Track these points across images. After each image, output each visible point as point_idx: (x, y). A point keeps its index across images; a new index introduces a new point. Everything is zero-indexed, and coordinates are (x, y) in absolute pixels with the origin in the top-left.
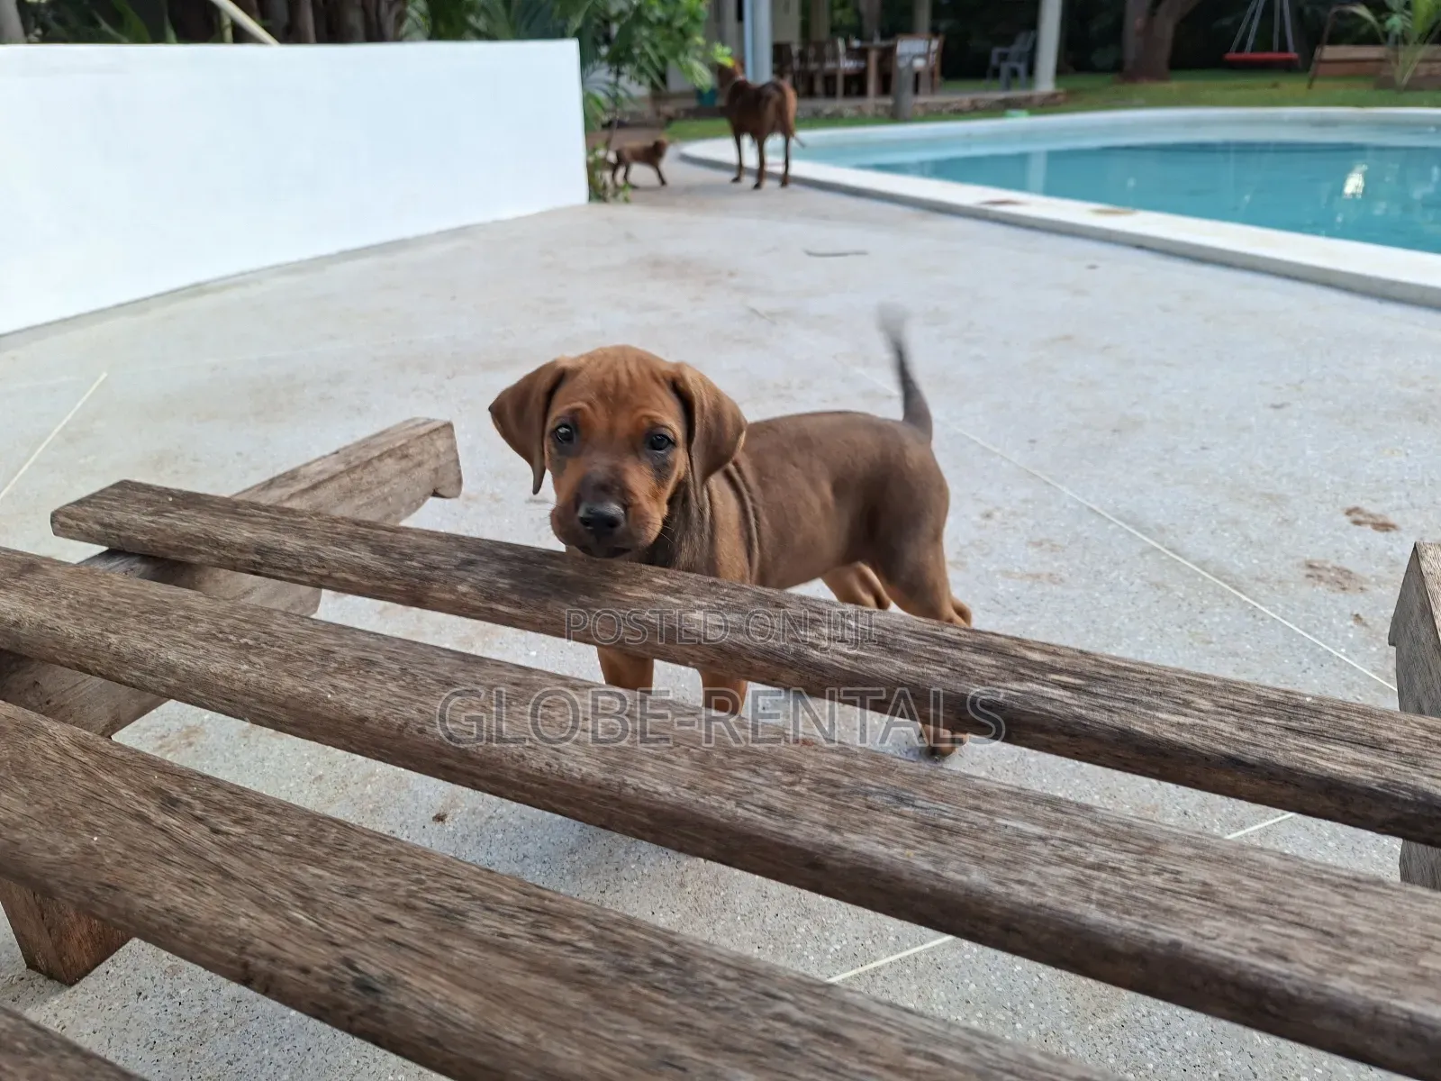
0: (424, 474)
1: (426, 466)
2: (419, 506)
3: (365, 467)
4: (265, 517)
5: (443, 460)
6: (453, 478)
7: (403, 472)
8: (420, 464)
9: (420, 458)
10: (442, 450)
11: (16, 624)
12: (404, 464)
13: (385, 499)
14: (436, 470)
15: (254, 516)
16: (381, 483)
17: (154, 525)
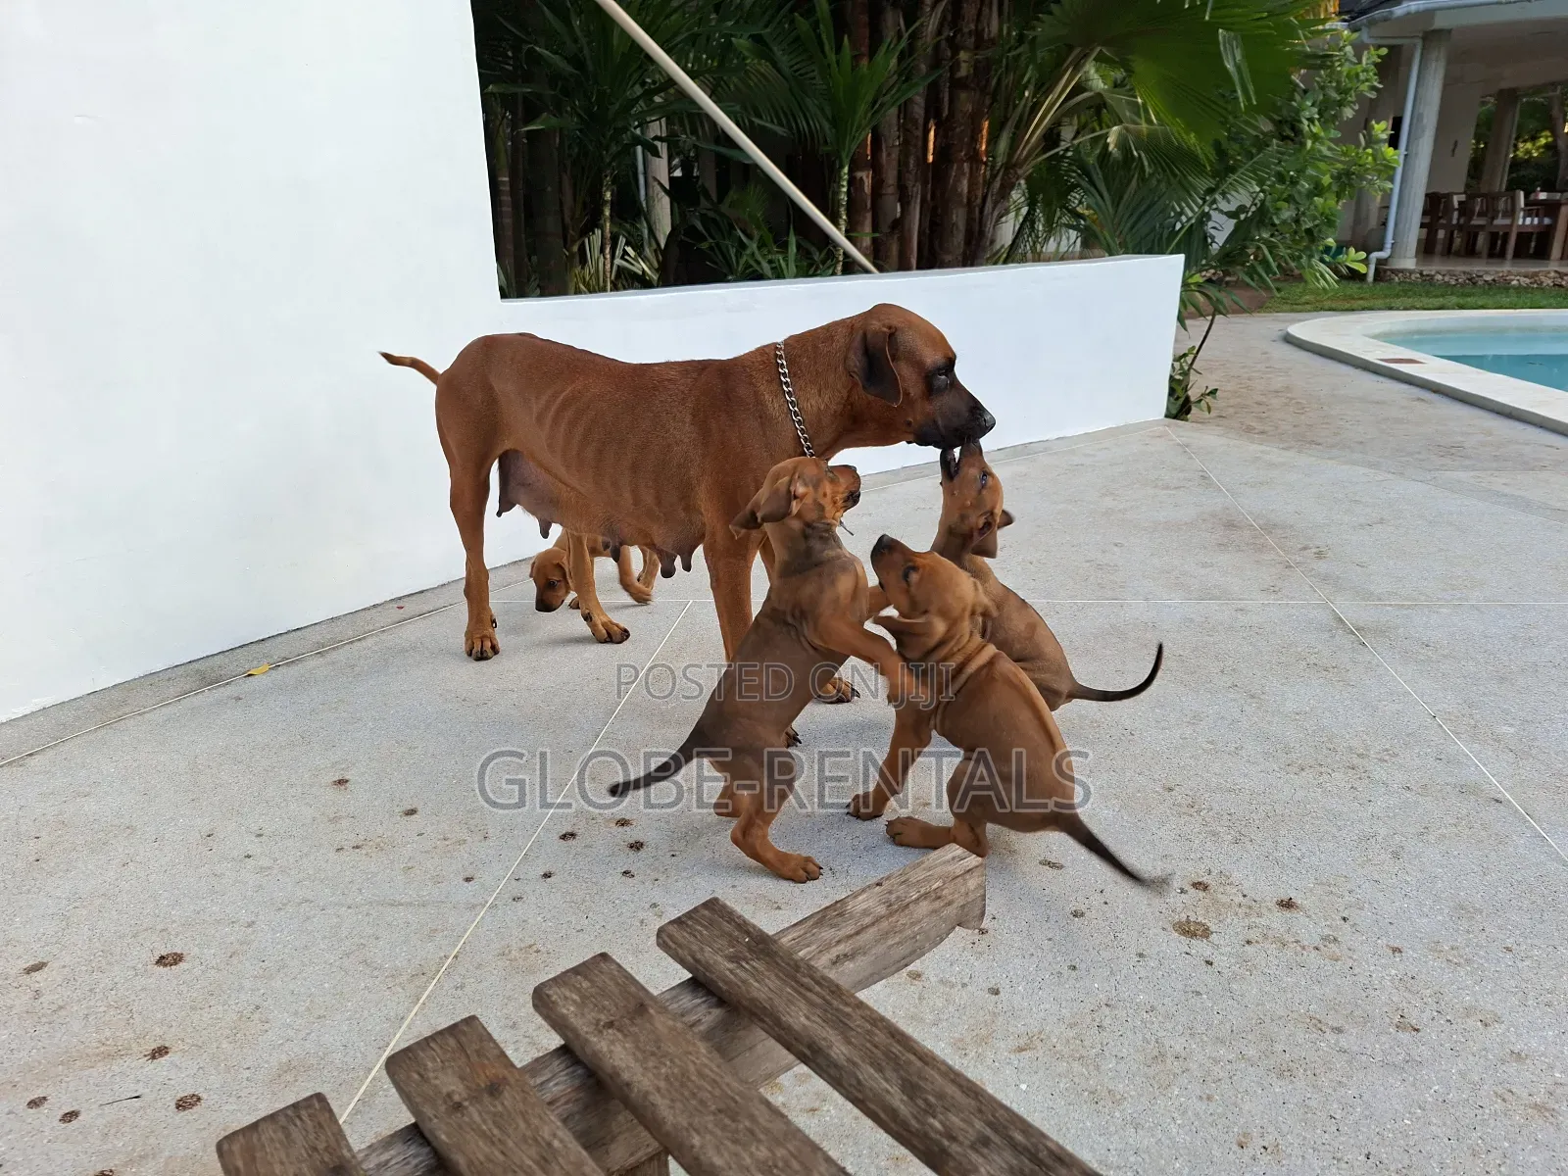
0: (952, 911)
1: (955, 905)
2: (942, 940)
3: (903, 911)
4: (817, 994)
5: (972, 897)
6: (977, 912)
7: (935, 911)
8: (950, 903)
9: (950, 898)
10: (972, 888)
11: (628, 1085)
12: (937, 904)
13: (914, 937)
14: (963, 906)
15: (810, 990)
16: (913, 924)
17: (732, 977)
